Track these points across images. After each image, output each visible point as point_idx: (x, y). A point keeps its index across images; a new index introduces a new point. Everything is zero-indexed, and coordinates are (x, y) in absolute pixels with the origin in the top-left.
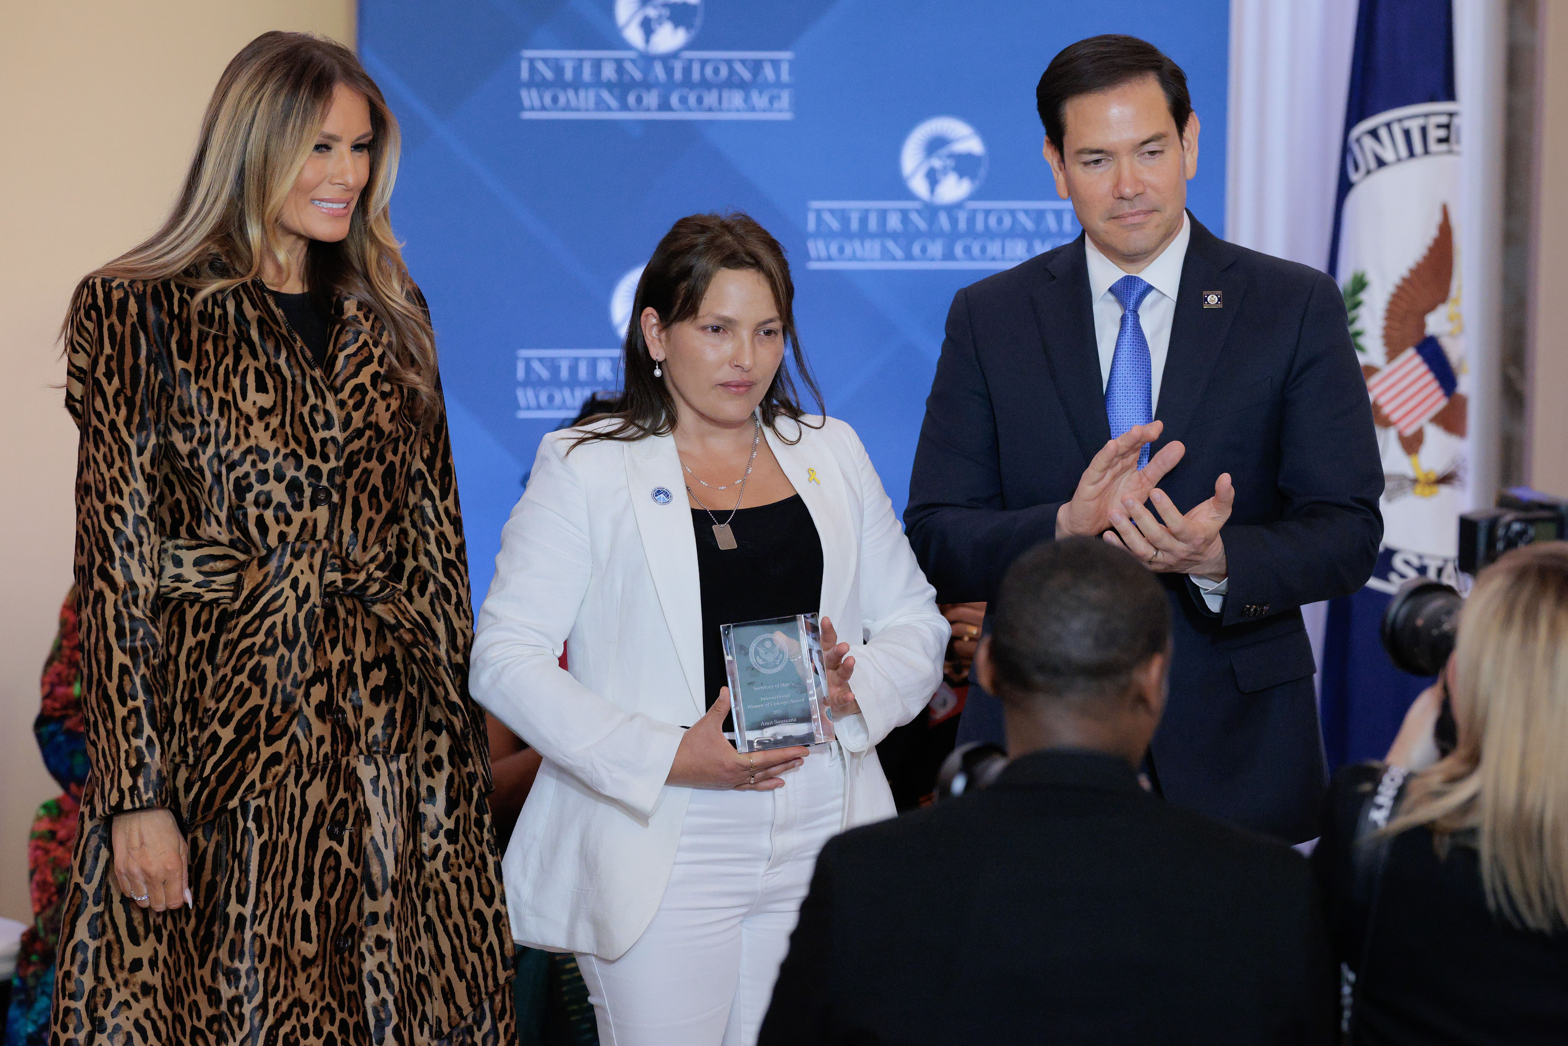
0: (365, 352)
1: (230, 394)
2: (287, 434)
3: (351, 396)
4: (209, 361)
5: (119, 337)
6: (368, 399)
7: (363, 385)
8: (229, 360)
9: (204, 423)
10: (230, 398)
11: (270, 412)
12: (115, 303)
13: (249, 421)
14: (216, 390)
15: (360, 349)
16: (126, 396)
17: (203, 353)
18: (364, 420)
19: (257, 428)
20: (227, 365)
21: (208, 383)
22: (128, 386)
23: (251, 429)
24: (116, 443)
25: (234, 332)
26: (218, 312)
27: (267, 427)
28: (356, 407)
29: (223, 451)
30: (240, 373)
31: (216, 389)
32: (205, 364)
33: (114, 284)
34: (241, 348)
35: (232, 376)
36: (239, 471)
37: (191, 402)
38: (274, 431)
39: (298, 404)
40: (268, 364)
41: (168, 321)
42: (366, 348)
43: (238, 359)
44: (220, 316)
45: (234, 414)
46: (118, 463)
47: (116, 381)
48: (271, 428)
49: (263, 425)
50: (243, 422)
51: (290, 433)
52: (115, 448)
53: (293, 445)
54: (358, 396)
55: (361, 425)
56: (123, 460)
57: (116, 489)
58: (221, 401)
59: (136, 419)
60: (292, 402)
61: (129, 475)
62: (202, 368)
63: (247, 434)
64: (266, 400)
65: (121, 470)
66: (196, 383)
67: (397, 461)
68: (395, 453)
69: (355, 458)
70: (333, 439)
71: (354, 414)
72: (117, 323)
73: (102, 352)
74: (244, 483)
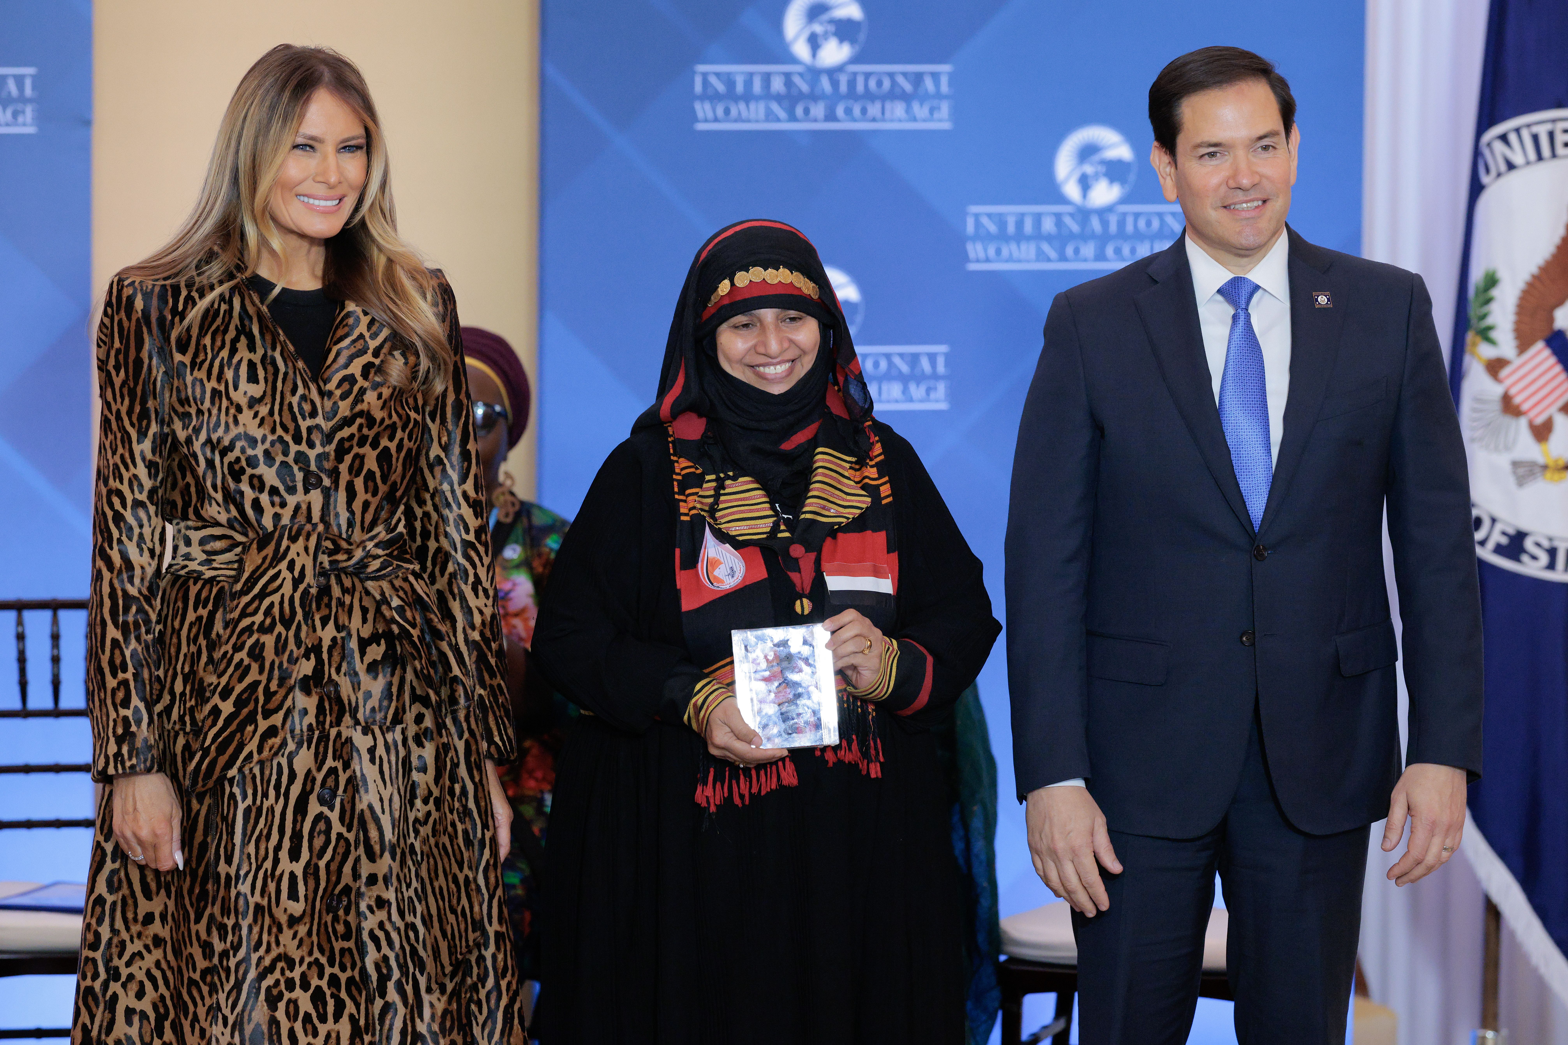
0: (359, 345)
1: (223, 385)
2: (275, 422)
3: (339, 386)
4: (206, 354)
5: (126, 333)
6: (356, 389)
7: (353, 375)
8: (225, 353)
9: (200, 412)
10: (222, 388)
11: (259, 401)
12: (124, 299)
13: (239, 409)
14: (209, 381)
15: (354, 341)
16: (129, 387)
17: (201, 347)
18: (352, 409)
19: (246, 417)
20: (223, 358)
21: (202, 374)
22: (131, 378)
23: (240, 417)
24: (120, 432)
25: (236, 326)
26: (224, 307)
27: (256, 415)
28: (343, 397)
29: (215, 437)
30: (234, 366)
31: (209, 380)
32: (202, 357)
33: (126, 283)
34: (239, 341)
35: (226, 368)
36: (231, 457)
37: (187, 393)
38: (263, 419)
39: (288, 394)
40: (264, 356)
41: (170, 317)
42: (362, 341)
43: (233, 351)
44: (225, 311)
45: (225, 403)
46: (120, 450)
47: (122, 373)
48: (260, 416)
49: (252, 413)
50: (232, 411)
51: (278, 420)
52: (119, 435)
53: (280, 431)
54: (346, 386)
55: (347, 413)
56: (124, 447)
57: (117, 475)
58: (214, 391)
59: (137, 409)
60: (282, 392)
61: (129, 461)
62: (198, 361)
63: (236, 422)
64: (256, 390)
65: (122, 456)
66: (192, 374)
67: (393, 446)
68: (391, 439)
69: (347, 445)
70: (318, 427)
71: (340, 403)
72: (124, 318)
73: (112, 347)
74: (237, 467)
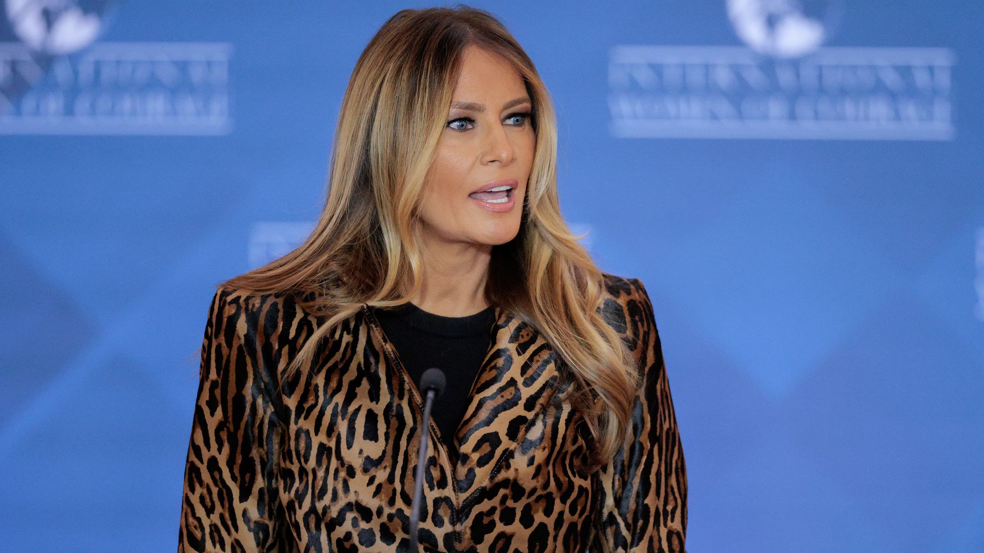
0: (509, 394)
1: (334, 440)
2: (394, 490)
3: (476, 448)
4: (317, 397)
5: (224, 362)
6: (499, 452)
7: (496, 434)
8: (340, 398)
9: (303, 472)
10: (332, 444)
11: (377, 463)
12: (225, 320)
13: (351, 472)
14: (317, 434)
15: (502, 389)
16: (228, 430)
17: (312, 388)
18: (492, 478)
19: (359, 484)
20: (337, 404)
21: (308, 424)
22: (230, 418)
23: (352, 483)
26: (347, 338)
27: (371, 481)
28: (482, 462)
29: (320, 506)
30: (348, 416)
31: (317, 432)
32: (311, 401)
33: (229, 299)
35: (340, 418)
36: (340, 531)
37: (289, 445)
38: (379, 487)
39: (413, 456)
40: (389, 407)
41: (276, 347)
42: (512, 389)
43: (351, 397)
44: (348, 343)
45: (334, 463)
46: (219, 508)
47: (219, 412)
48: (376, 482)
49: (367, 478)
50: (343, 474)
51: (399, 489)
53: (399, 503)
54: (486, 448)
55: (486, 483)
56: (222, 505)
57: (217, 538)
58: (322, 446)
59: (239, 459)
60: (406, 453)
61: (229, 523)
62: (306, 406)
63: (346, 488)
64: (374, 449)
65: (222, 517)
66: (296, 423)
67: (550, 522)
68: (548, 512)
69: (486, 521)
70: (447, 500)
71: (478, 471)
72: (224, 344)
73: (207, 378)
74: (347, 545)
